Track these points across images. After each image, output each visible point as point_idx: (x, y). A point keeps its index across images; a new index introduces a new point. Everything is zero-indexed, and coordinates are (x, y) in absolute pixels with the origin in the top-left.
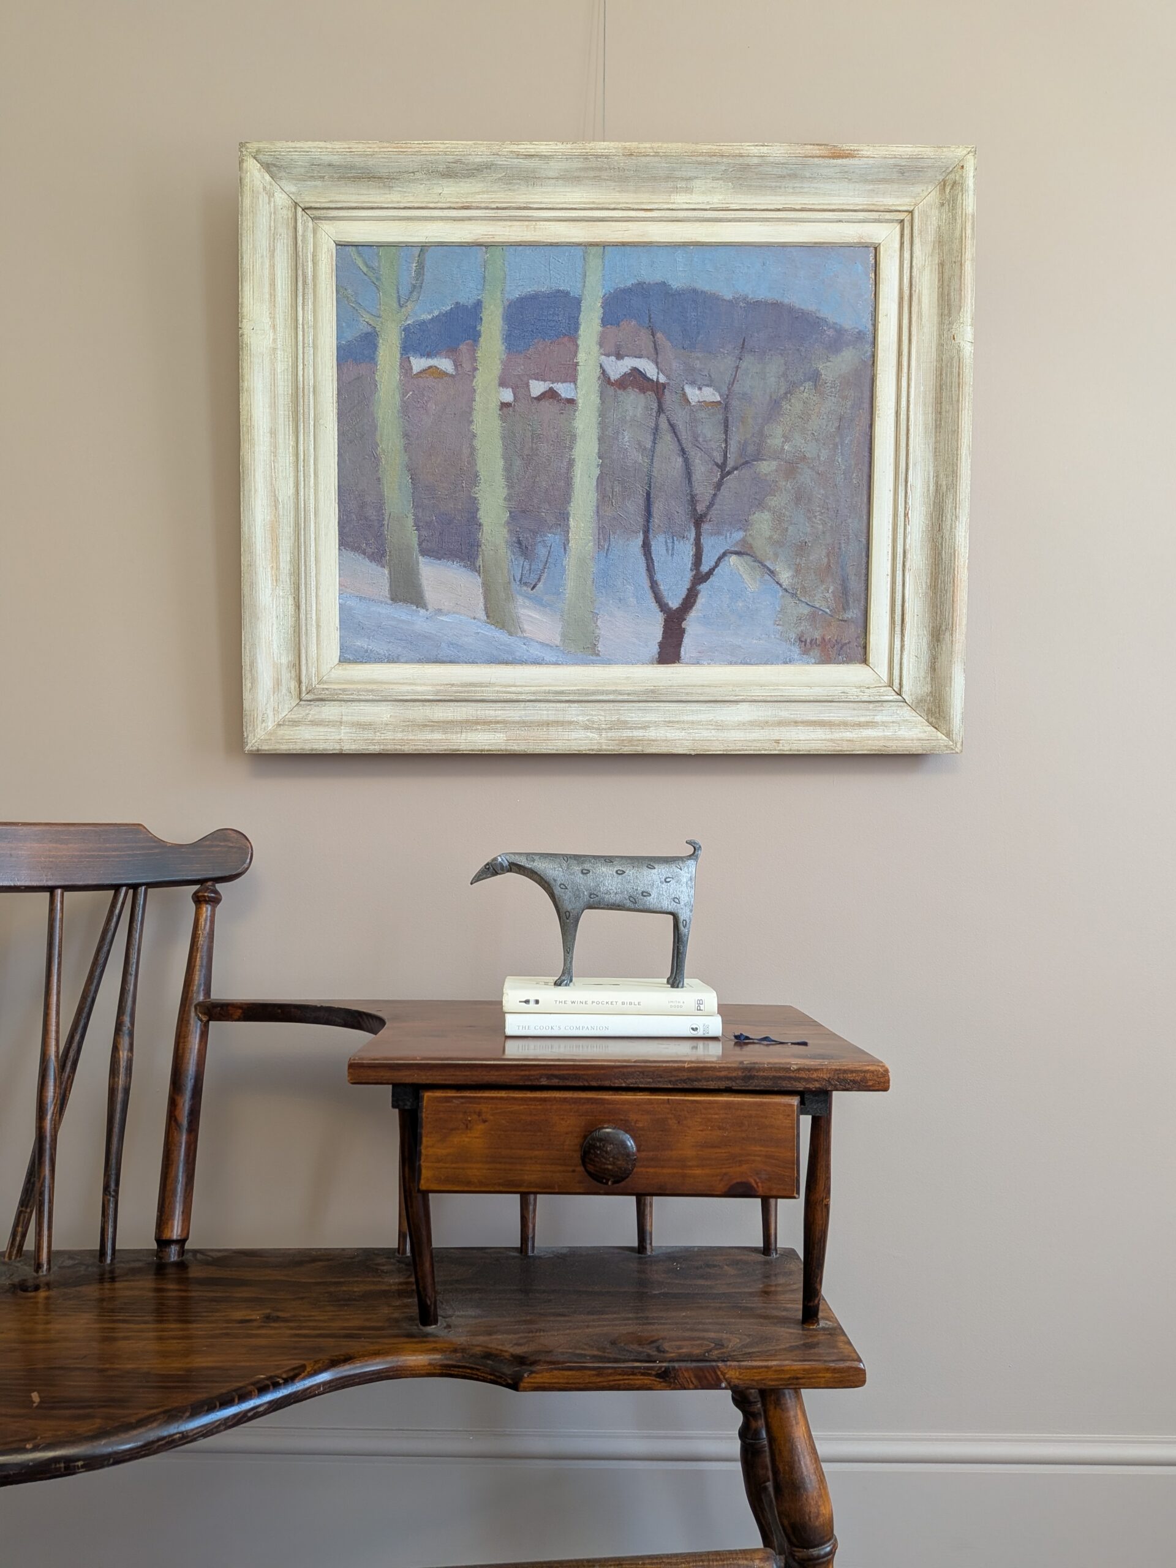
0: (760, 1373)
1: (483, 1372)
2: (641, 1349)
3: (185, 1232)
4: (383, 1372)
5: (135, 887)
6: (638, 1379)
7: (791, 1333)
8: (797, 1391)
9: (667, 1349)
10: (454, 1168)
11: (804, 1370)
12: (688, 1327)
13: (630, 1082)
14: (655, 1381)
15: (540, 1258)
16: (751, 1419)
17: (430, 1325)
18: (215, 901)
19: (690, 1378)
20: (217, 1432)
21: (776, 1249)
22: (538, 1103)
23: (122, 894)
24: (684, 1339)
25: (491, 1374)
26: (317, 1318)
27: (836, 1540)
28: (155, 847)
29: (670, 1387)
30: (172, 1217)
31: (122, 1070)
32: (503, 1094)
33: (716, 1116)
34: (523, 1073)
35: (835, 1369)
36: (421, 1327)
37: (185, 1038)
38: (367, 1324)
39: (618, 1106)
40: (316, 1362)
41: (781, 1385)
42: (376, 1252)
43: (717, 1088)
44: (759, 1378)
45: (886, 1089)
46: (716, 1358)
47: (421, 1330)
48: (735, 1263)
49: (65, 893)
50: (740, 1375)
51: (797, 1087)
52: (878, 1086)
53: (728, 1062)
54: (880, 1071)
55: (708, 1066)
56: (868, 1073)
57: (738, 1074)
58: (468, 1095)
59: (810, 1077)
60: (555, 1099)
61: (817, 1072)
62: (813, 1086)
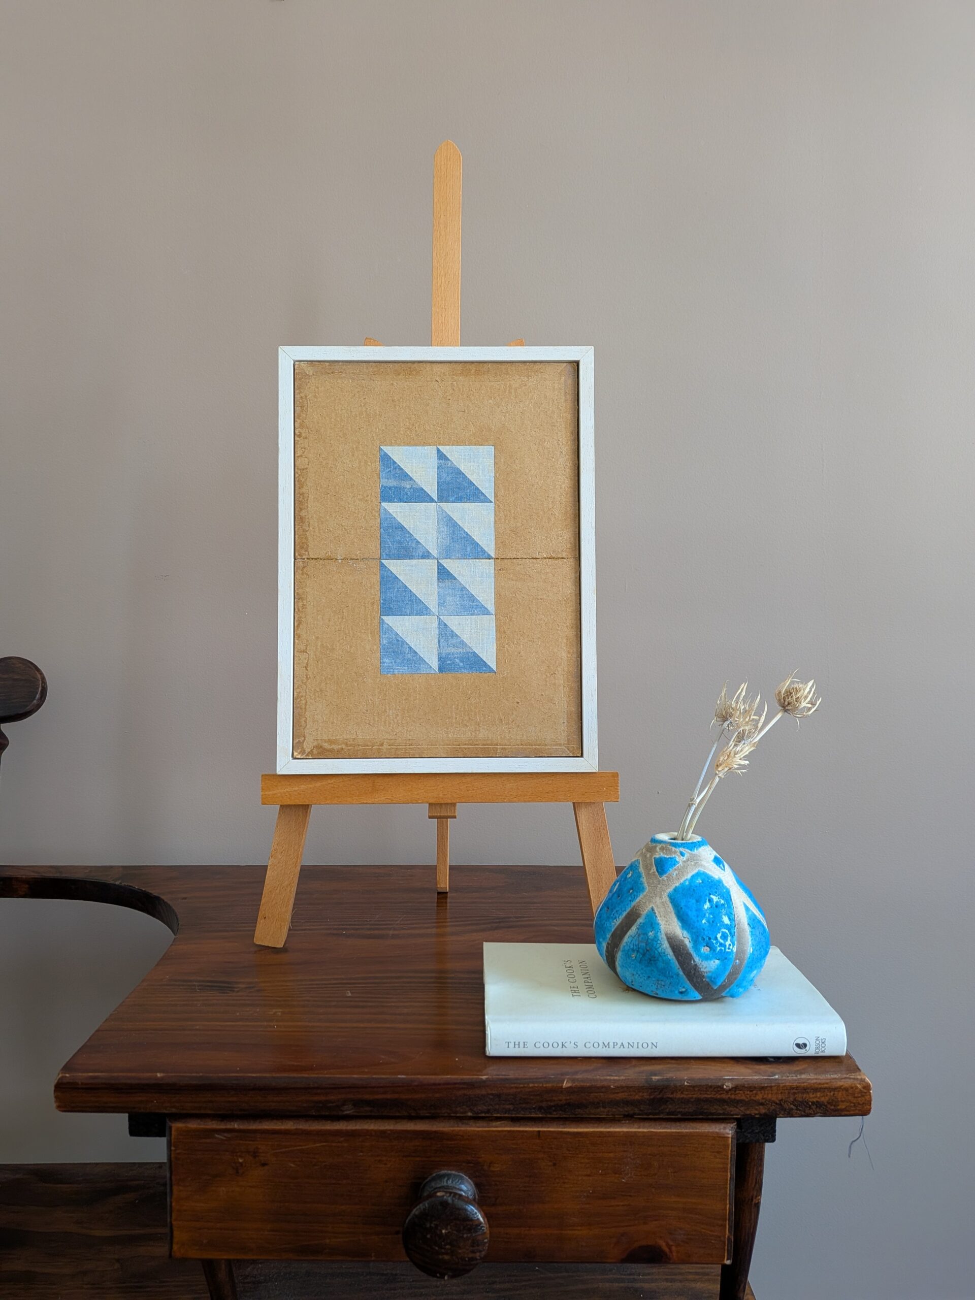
22: (342, 1139)
33: (611, 1155)
43: (610, 1116)
45: (865, 1113)
51: (732, 1113)
52: (853, 1108)
53: (628, 1079)
54: (857, 1088)
55: (598, 1085)
56: (839, 1091)
57: (643, 1096)
58: (236, 1126)
59: (753, 1100)
60: (368, 1133)
61: (763, 1091)
62: (757, 1112)
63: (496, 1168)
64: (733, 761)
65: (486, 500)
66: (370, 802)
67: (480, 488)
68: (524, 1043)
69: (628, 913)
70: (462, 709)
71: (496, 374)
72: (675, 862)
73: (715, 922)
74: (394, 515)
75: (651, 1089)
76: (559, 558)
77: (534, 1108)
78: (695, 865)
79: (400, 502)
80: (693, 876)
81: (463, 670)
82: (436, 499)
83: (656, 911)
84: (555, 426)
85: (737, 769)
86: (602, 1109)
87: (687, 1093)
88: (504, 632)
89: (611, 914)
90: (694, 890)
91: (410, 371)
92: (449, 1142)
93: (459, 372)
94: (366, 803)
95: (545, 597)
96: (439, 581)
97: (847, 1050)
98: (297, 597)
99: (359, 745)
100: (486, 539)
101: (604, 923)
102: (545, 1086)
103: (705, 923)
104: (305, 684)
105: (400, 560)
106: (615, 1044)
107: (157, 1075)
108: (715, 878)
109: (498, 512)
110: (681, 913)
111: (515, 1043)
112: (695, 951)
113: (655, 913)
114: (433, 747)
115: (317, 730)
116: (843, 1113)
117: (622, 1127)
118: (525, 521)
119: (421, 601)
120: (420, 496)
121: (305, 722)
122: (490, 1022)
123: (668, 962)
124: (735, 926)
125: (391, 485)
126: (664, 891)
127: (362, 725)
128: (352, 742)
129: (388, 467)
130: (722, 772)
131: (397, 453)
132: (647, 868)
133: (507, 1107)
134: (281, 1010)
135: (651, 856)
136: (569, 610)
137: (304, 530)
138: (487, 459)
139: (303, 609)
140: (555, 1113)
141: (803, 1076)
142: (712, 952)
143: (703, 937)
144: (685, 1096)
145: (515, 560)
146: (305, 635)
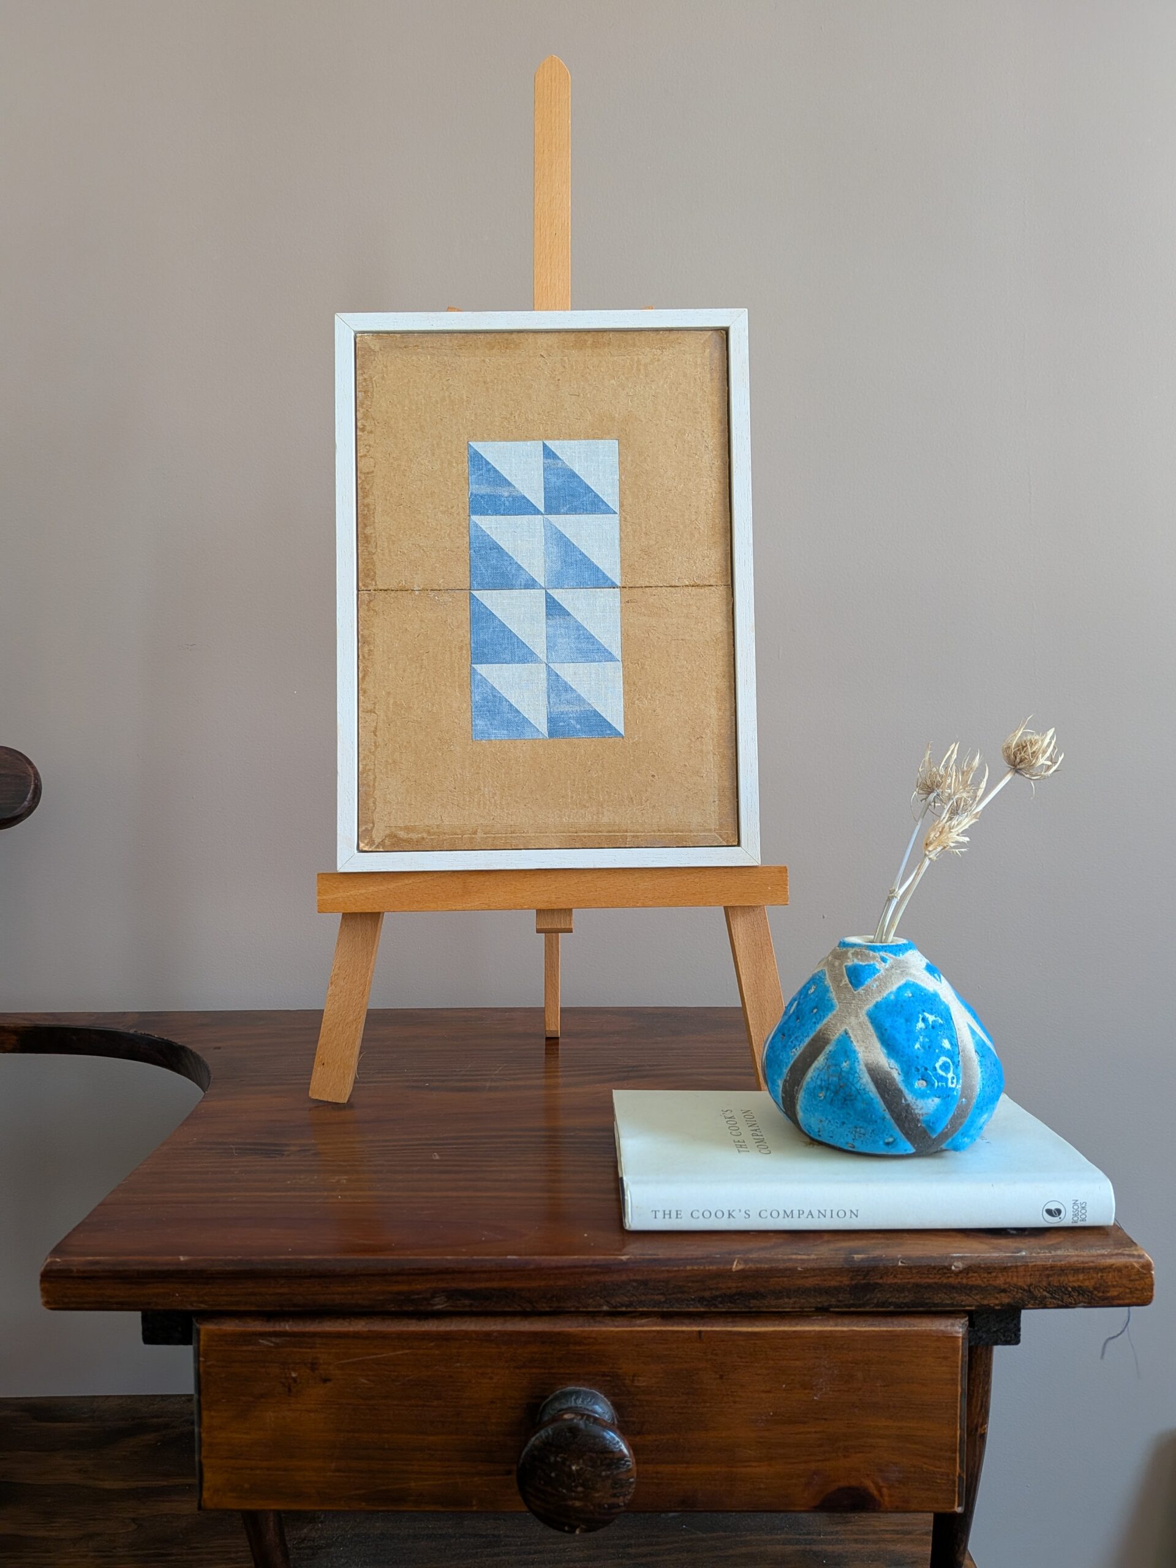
13: (622, 1303)
22: (432, 1344)
45: (1145, 1301)
51: (963, 1303)
52: (1128, 1296)
53: (821, 1259)
54: (1133, 1267)
55: (781, 1267)
56: (1109, 1272)
57: (841, 1282)
58: (287, 1328)
59: (990, 1285)
60: (466, 1336)
61: (1005, 1273)
62: (997, 1302)
63: (642, 1382)
64: (948, 838)
65: (608, 511)
66: (458, 908)
67: (601, 496)
68: (677, 1211)
69: (813, 1040)
70: (580, 785)
71: (619, 346)
72: (875, 971)
73: (932, 1049)
74: (488, 532)
75: (853, 1272)
76: (705, 585)
77: (693, 1300)
78: (901, 974)
79: (496, 514)
80: (899, 988)
81: (580, 734)
82: (542, 510)
83: (851, 1035)
84: (698, 413)
85: (954, 847)
86: (786, 1300)
87: (901, 1277)
88: (634, 684)
89: (787, 1043)
90: (902, 1006)
91: (507, 344)
92: (578, 1348)
93: (571, 344)
94: (455, 910)
95: (687, 637)
96: (547, 618)
97: (1115, 1219)
98: (363, 640)
99: (445, 833)
100: (609, 563)
101: (779, 1054)
102: (707, 1268)
103: (918, 1048)
104: (373, 753)
105: (495, 591)
106: (800, 1213)
107: (179, 1259)
108: (929, 991)
109: (624, 527)
110: (886, 1036)
111: (664, 1211)
112: (906, 1086)
113: (850, 1037)
114: (542, 834)
115: (390, 813)
116: (1116, 1302)
117: (812, 1325)
118: (660, 538)
119: (524, 644)
120: (521, 506)
121: (374, 803)
122: (630, 1184)
123: (870, 1103)
124: (959, 1053)
125: (483, 492)
126: (861, 1008)
127: (448, 807)
128: (435, 830)
129: (479, 469)
130: (934, 852)
131: (491, 451)
132: (836, 980)
133: (657, 1297)
134: (346, 1177)
135: (841, 965)
136: (720, 653)
137: (370, 553)
138: (609, 456)
139: (369, 655)
140: (720, 1306)
141: (1059, 1252)
142: (929, 1087)
143: (917, 1068)
144: (899, 1281)
145: (647, 589)
146: (372, 691)
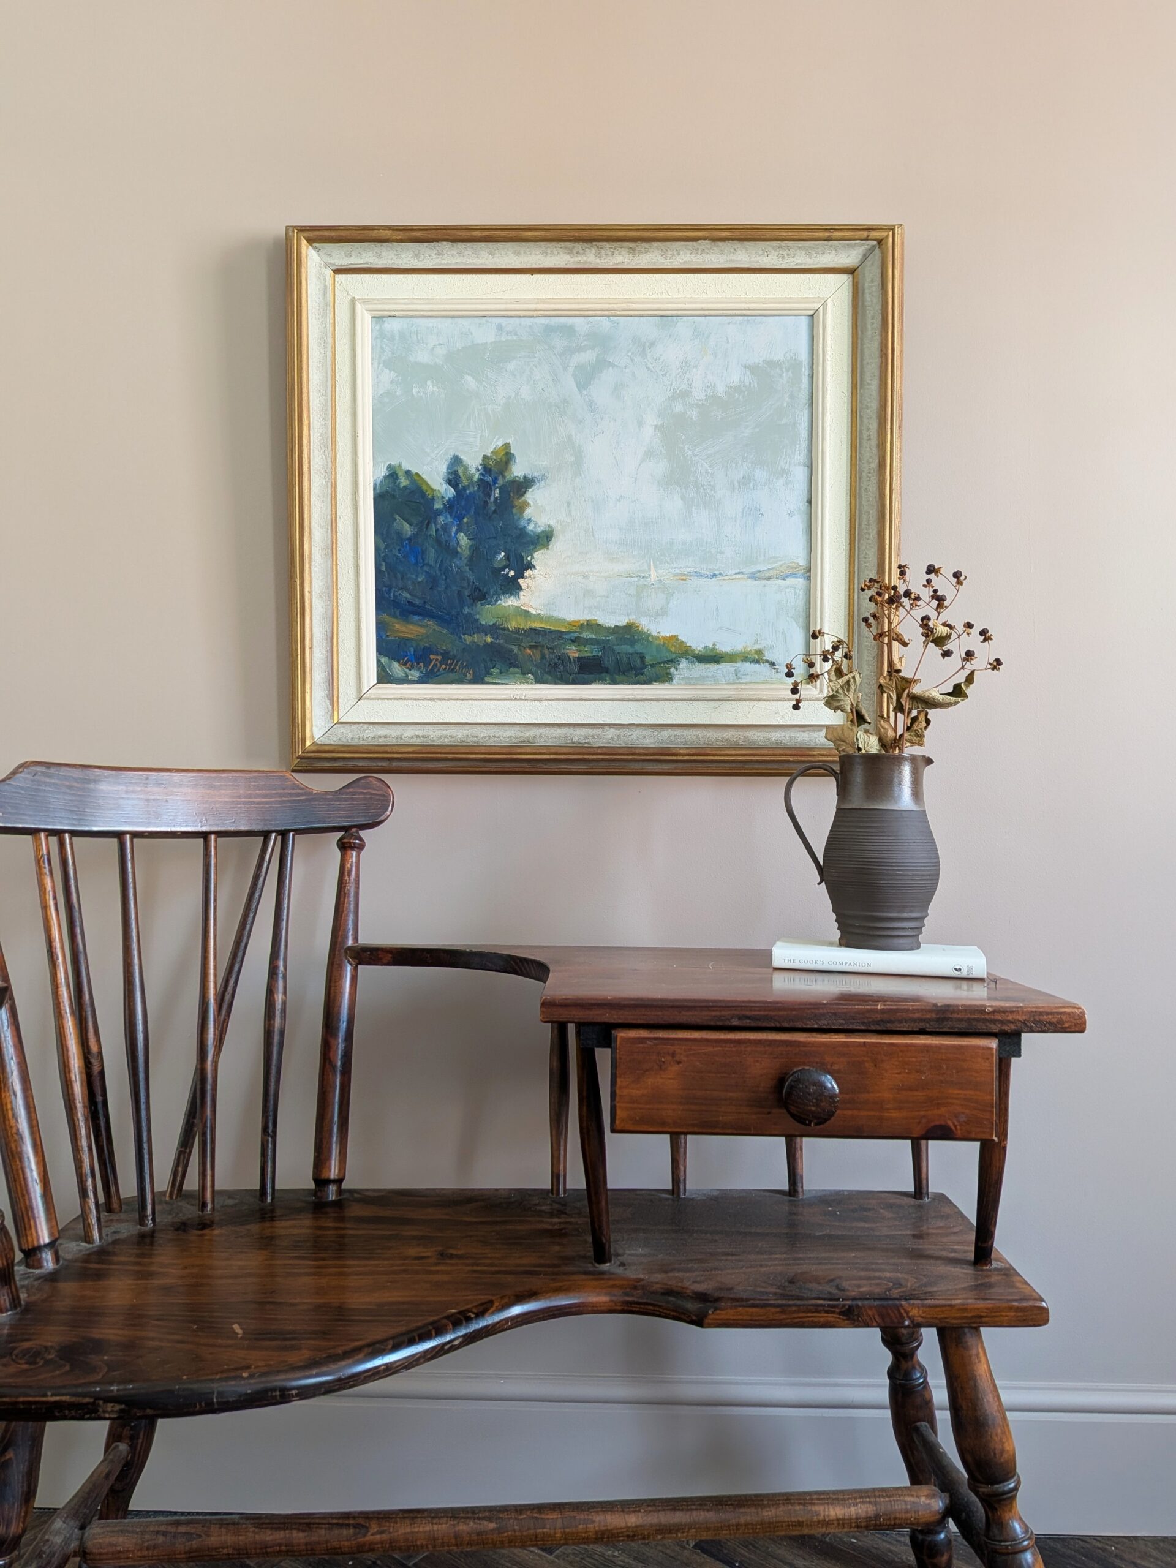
0: (943, 1311)
1: (664, 1309)
2: (820, 1288)
3: (343, 1171)
4: (566, 1308)
5: (283, 834)
6: (823, 1317)
7: (966, 1274)
8: (977, 1329)
9: (847, 1287)
10: (649, 1109)
11: (987, 1309)
12: (862, 1267)
13: (824, 1023)
14: (839, 1318)
15: (692, 1199)
16: (902, 1360)
17: (605, 1262)
18: (361, 847)
19: (874, 1316)
20: (418, 1365)
21: (927, 1193)
22: (732, 1045)
23: (272, 841)
24: (861, 1278)
25: (673, 1311)
26: (489, 1255)
27: (1019, 1477)
28: (302, 794)
29: (853, 1324)
30: (329, 1158)
31: (278, 1013)
32: (696, 1035)
34: (714, 1014)
35: (1018, 1308)
36: (597, 1265)
37: (335, 982)
38: (542, 1261)
39: (813, 1049)
40: (502, 1297)
41: (965, 1323)
42: (529, 1192)
43: (910, 1029)
44: (942, 1316)
45: (1082, 1031)
46: (898, 1297)
47: (596, 1267)
48: (890, 1206)
49: (219, 839)
50: (923, 1313)
51: (995, 1030)
52: (1074, 1027)
54: (1076, 1014)
55: (902, 1008)
56: (1064, 1015)
57: (932, 1016)
58: (661, 1036)
59: (1005, 1020)
60: (749, 1041)
61: (1013, 1015)
62: (1010, 1029)
75: (938, 1011)
77: (860, 1023)
86: (905, 1024)
87: (961, 1014)
102: (867, 1007)
116: (1067, 1031)
117: (919, 1039)
133: (842, 1022)
